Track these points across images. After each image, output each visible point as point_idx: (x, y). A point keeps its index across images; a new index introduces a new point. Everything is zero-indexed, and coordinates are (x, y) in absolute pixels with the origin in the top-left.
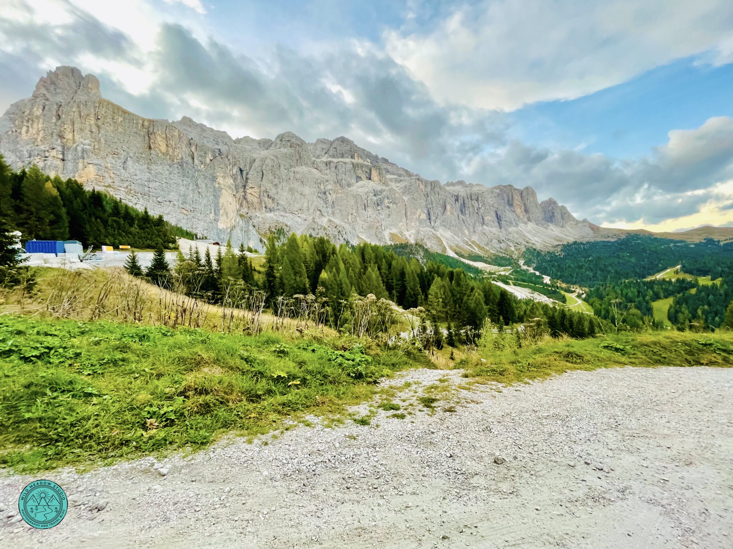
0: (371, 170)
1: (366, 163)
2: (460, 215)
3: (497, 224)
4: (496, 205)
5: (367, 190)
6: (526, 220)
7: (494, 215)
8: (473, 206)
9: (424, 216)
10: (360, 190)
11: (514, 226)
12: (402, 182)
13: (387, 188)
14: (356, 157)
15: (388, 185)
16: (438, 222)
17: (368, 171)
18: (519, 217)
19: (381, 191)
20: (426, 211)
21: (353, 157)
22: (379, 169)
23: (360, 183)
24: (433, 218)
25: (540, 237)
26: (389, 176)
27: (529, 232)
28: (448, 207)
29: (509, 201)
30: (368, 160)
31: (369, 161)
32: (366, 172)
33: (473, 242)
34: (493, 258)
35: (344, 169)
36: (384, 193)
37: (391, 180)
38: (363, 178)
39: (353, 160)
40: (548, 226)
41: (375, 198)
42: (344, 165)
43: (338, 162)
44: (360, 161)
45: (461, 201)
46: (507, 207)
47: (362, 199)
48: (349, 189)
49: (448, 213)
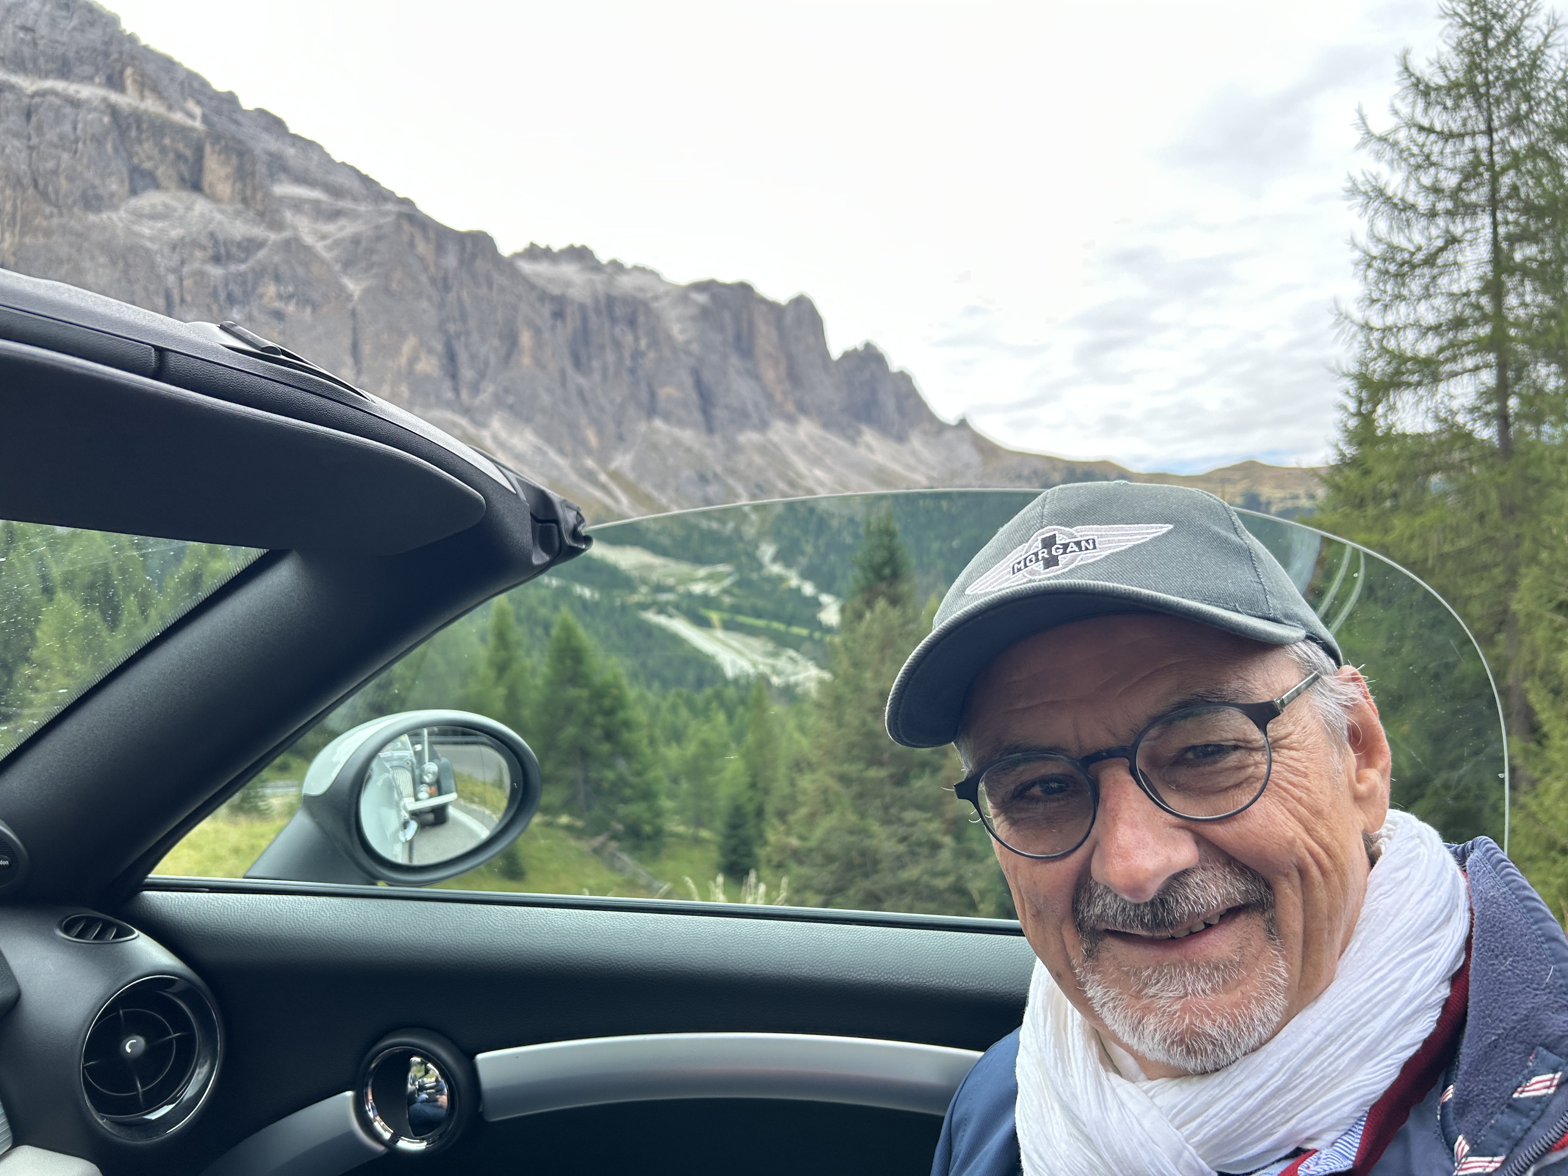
0: (199, 152)
1: (178, 117)
2: (570, 370)
3: (697, 416)
4: (695, 347)
5: (176, 233)
6: (790, 408)
7: (688, 381)
8: (617, 345)
9: (428, 365)
10: (146, 229)
11: (755, 428)
12: (342, 222)
13: (273, 237)
14: (129, 82)
15: (277, 225)
16: (488, 391)
17: (188, 153)
18: (770, 397)
19: (250, 246)
20: (439, 347)
21: (115, 82)
22: (241, 154)
23: (150, 200)
24: (467, 373)
25: (828, 469)
26: (284, 189)
27: (800, 449)
28: (526, 339)
29: (738, 338)
30: (191, 105)
31: (197, 111)
32: (179, 156)
33: (615, 476)
34: (679, 532)
35: (67, 127)
36: (262, 254)
37: (297, 205)
38: (165, 182)
39: (114, 97)
40: (859, 433)
41: (216, 272)
42: (68, 110)
43: (43, 94)
44: (151, 105)
45: (572, 322)
46: (734, 360)
47: (153, 267)
48: (92, 218)
49: (526, 361)
